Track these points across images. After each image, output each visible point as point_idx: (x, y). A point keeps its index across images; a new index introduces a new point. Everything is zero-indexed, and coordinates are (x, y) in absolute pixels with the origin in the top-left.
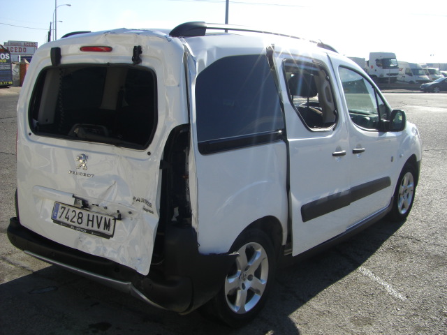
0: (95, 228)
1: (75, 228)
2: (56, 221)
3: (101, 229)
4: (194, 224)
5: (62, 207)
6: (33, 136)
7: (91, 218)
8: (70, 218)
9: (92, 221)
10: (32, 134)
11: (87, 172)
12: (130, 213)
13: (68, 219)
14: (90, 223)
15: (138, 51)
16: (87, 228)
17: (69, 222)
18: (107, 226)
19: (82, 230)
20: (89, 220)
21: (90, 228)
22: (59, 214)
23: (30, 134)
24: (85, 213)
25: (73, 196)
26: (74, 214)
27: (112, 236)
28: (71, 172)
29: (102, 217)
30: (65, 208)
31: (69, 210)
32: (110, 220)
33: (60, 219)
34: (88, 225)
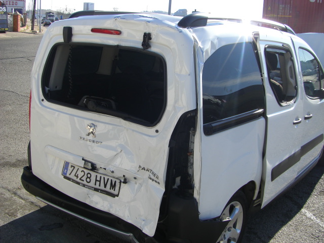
0: (102, 187)
1: (84, 185)
2: (66, 177)
3: (108, 189)
4: (196, 195)
5: (72, 166)
6: (46, 103)
7: (98, 179)
8: (79, 177)
9: (100, 181)
10: (45, 100)
11: (95, 139)
12: (135, 178)
13: (77, 177)
14: (98, 183)
15: (147, 37)
16: (94, 186)
17: (78, 180)
18: (113, 186)
19: (90, 188)
20: (96, 180)
21: (98, 187)
22: (69, 172)
23: (43, 100)
24: (93, 174)
25: (83, 159)
26: (83, 173)
27: (117, 196)
28: (81, 138)
29: (108, 179)
30: (74, 168)
31: (78, 169)
32: (116, 182)
33: (70, 176)
34: (96, 184)
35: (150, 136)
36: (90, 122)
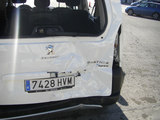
0: (63, 85)
1: (49, 90)
2: (30, 92)
3: (67, 85)
5: (33, 82)
7: (60, 81)
8: (44, 86)
11: (54, 56)
12: (85, 70)
13: (42, 87)
14: (60, 84)
17: (44, 88)
18: (70, 81)
19: (54, 89)
20: (59, 83)
21: (60, 86)
22: (31, 87)
24: (56, 80)
25: (48, 73)
26: (47, 82)
27: (74, 86)
28: (43, 58)
29: (66, 78)
30: (36, 82)
31: (41, 81)
32: (71, 78)
33: (34, 89)
34: (58, 86)
35: (97, 42)
36: (47, 45)
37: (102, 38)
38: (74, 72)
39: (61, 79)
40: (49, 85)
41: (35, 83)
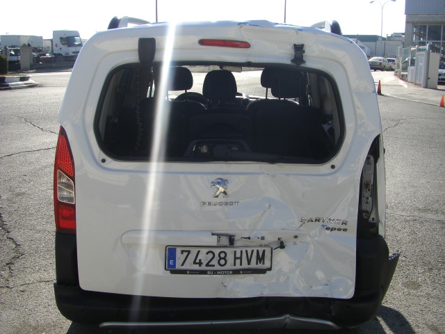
0: (245, 265)
1: (215, 272)
2: (175, 272)
3: (253, 265)
5: (182, 252)
7: (238, 255)
9: (241, 258)
10: (108, 159)
11: (228, 200)
12: (296, 237)
13: (200, 263)
14: (238, 261)
15: (299, 49)
16: (234, 268)
17: (203, 267)
18: (261, 259)
19: (225, 272)
20: (236, 258)
21: (238, 266)
23: (104, 160)
24: (230, 252)
25: (213, 234)
26: (210, 255)
27: (270, 269)
28: (204, 203)
29: (253, 251)
30: (189, 252)
31: (199, 252)
32: (264, 251)
33: (184, 268)
34: (235, 265)
35: (322, 175)
36: (214, 178)
37: (333, 167)
38: (271, 238)
39: (241, 251)
40: (215, 262)
41: (185, 254)
